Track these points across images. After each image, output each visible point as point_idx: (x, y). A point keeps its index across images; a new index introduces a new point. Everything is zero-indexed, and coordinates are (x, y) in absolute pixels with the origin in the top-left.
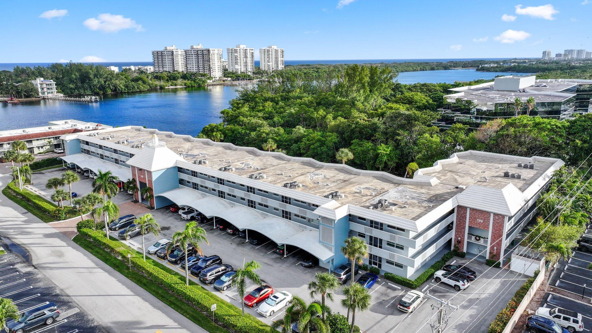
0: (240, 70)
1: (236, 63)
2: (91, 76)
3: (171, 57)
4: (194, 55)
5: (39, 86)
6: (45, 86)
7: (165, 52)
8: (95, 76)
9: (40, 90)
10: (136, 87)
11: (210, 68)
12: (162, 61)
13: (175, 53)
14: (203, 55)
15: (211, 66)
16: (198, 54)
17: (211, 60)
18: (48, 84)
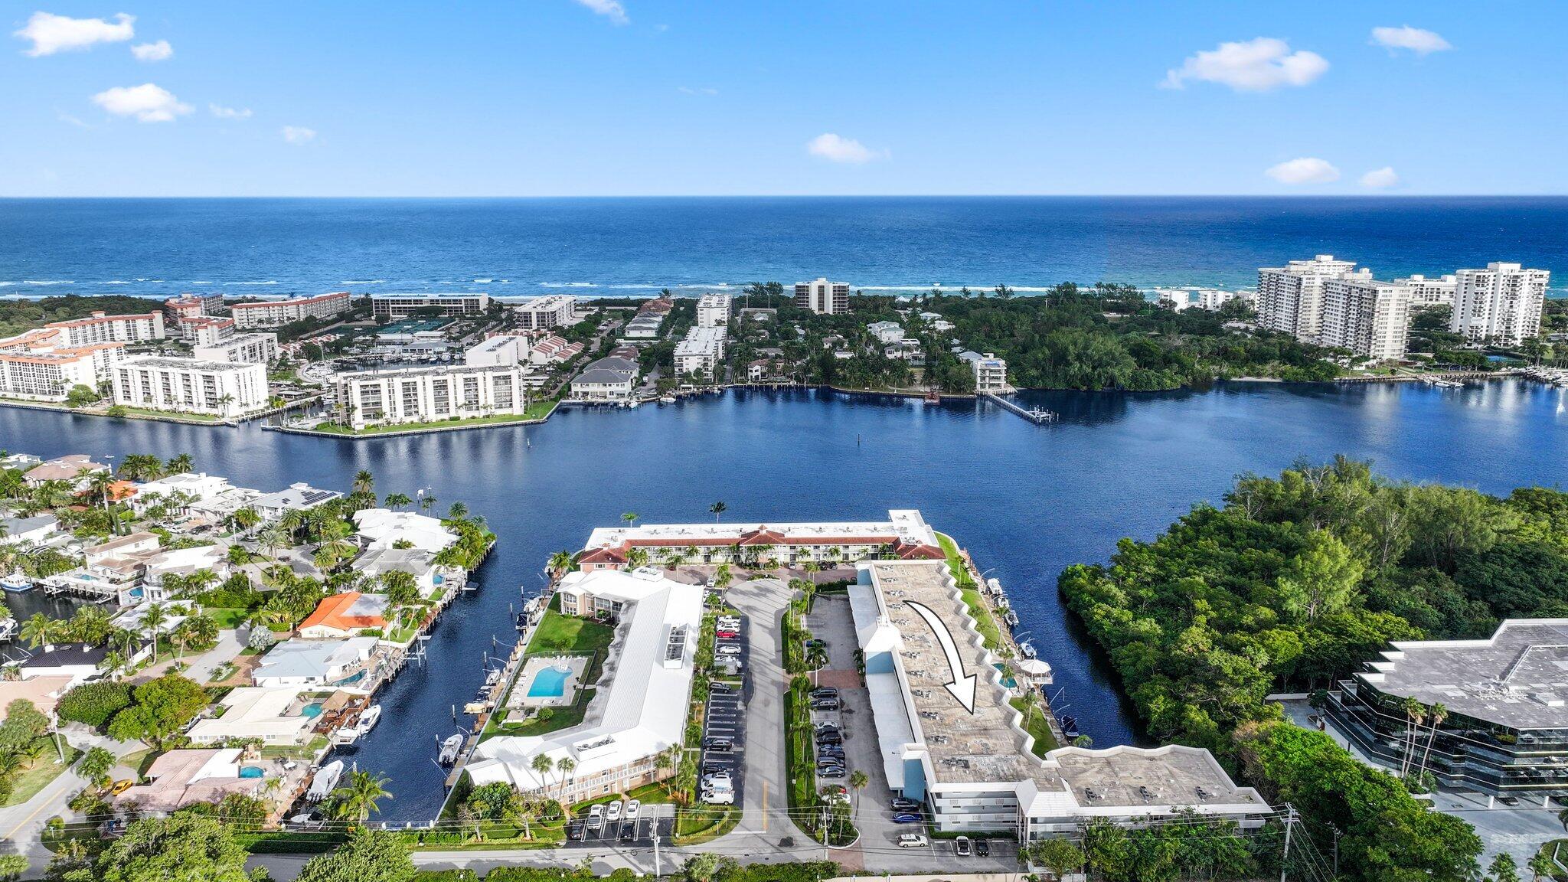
0: (1485, 329)
1: (1477, 312)
2: (1069, 358)
3: (1294, 290)
4: (1342, 296)
5: (979, 373)
6: (987, 373)
7: (1285, 278)
8: (1079, 358)
9: (978, 380)
10: (1154, 382)
11: (1370, 333)
12: (1276, 294)
13: (1304, 283)
14: (1361, 298)
15: (1375, 328)
16: (1349, 296)
17: (1376, 314)
18: (995, 371)
